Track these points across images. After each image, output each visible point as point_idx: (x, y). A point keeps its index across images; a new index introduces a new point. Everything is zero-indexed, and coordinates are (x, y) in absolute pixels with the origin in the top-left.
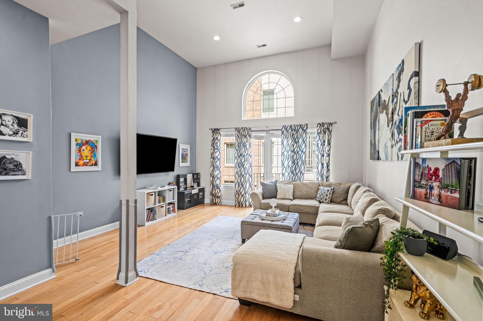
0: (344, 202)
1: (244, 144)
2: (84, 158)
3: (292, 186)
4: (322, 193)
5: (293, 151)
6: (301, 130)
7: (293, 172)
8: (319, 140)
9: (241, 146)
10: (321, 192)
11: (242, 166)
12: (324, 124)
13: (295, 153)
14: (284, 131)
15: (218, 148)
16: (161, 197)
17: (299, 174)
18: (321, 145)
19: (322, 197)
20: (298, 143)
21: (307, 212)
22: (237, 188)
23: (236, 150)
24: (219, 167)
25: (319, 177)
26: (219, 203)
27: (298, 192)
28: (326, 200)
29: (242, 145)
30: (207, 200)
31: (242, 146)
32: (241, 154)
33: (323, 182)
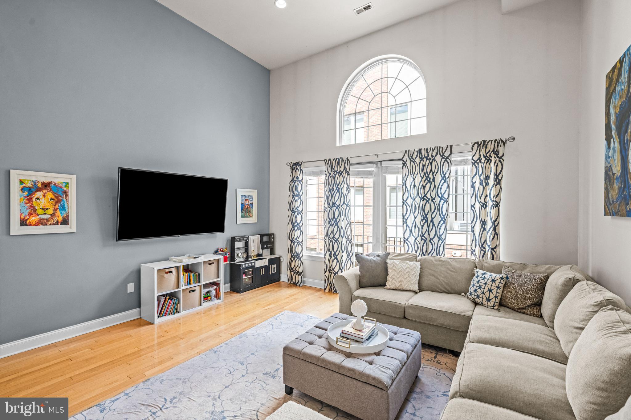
0: (533, 310)
1: (339, 187)
2: (40, 212)
3: (418, 264)
4: (481, 284)
5: (424, 198)
6: (438, 158)
7: (423, 235)
8: (476, 174)
9: (333, 190)
10: (478, 282)
11: (335, 224)
12: (486, 143)
13: (427, 201)
14: (406, 161)
15: (299, 195)
16: (192, 274)
17: (436, 239)
18: (481, 184)
19: (479, 292)
20: (433, 183)
21: (443, 324)
22: (327, 261)
23: (326, 196)
24: (301, 225)
25: (476, 247)
26: (300, 283)
27: (430, 277)
28: (488, 300)
29: (335, 188)
30: (284, 277)
31: (336, 190)
32: (333, 203)
33: (483, 261)
